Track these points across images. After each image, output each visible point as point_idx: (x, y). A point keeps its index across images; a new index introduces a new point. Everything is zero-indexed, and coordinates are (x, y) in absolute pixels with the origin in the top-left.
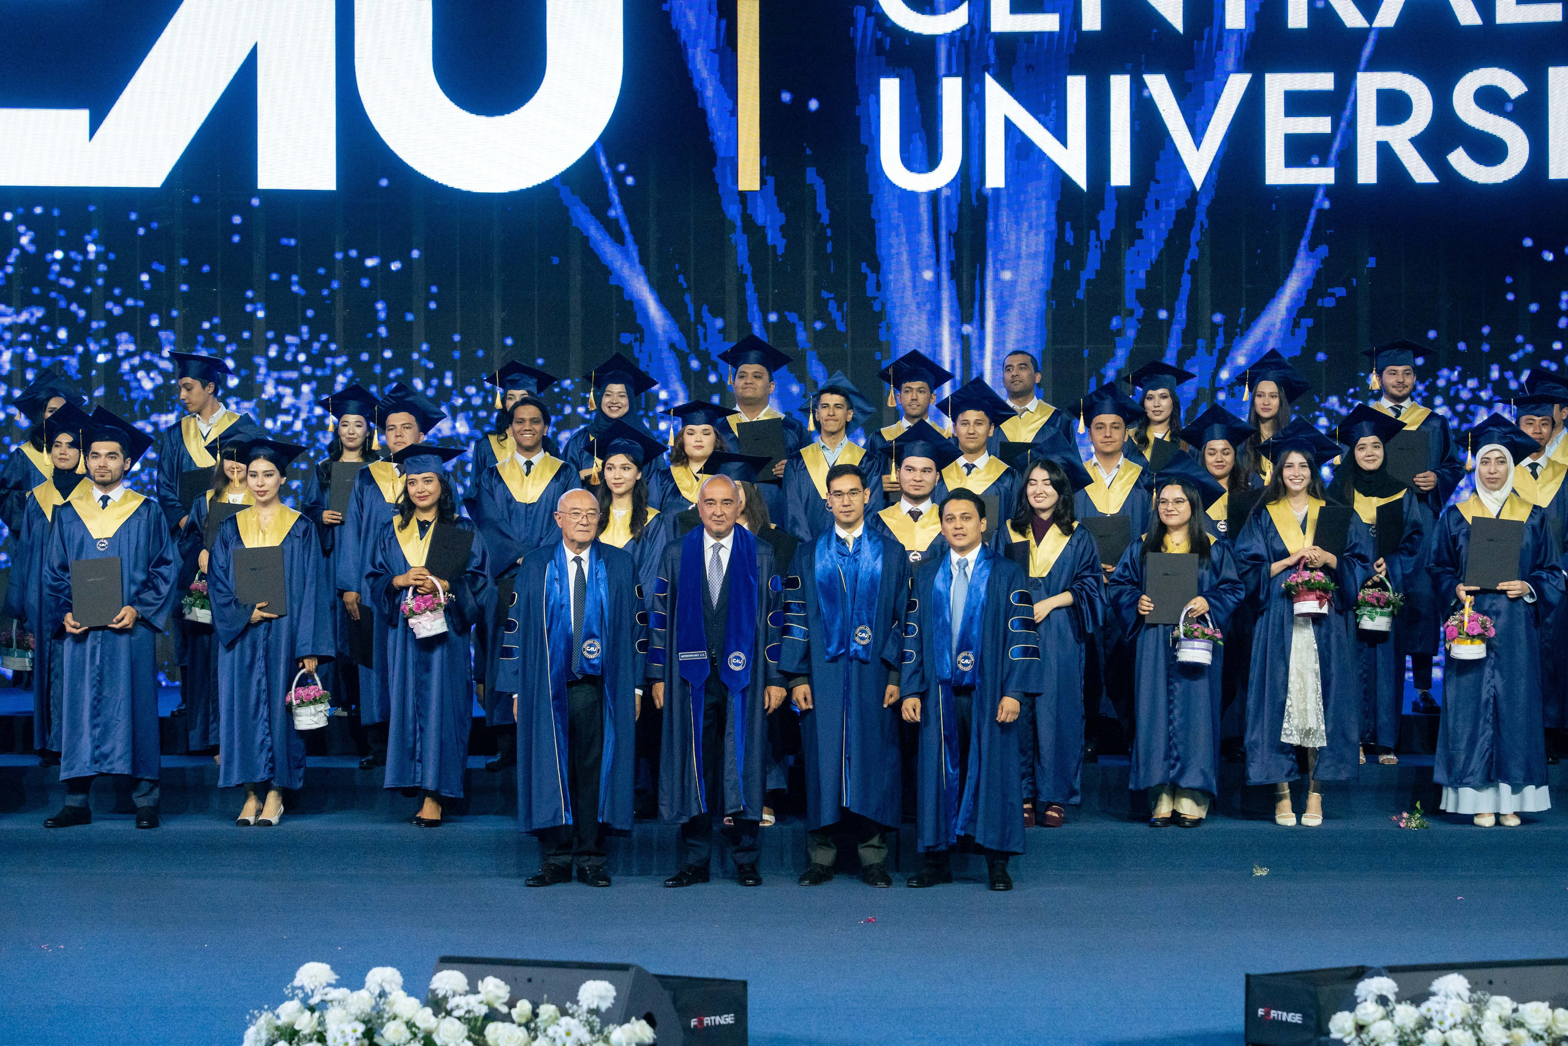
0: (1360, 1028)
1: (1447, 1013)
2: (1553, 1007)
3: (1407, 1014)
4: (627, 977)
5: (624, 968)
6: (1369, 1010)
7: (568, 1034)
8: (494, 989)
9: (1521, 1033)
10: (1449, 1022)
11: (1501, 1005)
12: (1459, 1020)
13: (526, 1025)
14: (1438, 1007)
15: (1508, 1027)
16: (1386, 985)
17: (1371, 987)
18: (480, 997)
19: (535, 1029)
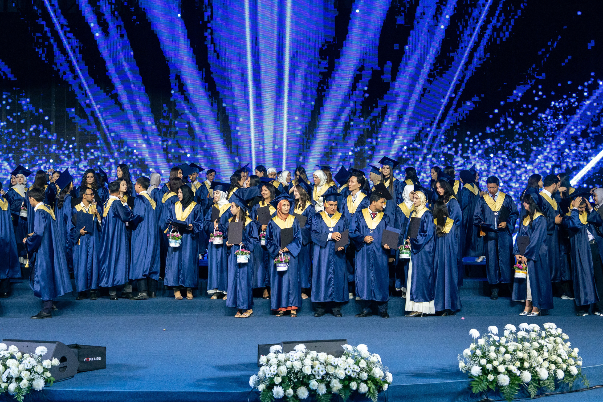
0: (268, 361)
1: (294, 356)
2: (328, 354)
3: (282, 357)
4: (54, 345)
5: (54, 342)
6: (271, 355)
7: (29, 363)
8: (13, 349)
9: (317, 362)
10: (295, 358)
11: (314, 353)
12: (298, 358)
13: (19, 361)
14: (292, 354)
15: (313, 361)
16: (279, 348)
17: (274, 348)
18: (8, 352)
19: (21, 362)
